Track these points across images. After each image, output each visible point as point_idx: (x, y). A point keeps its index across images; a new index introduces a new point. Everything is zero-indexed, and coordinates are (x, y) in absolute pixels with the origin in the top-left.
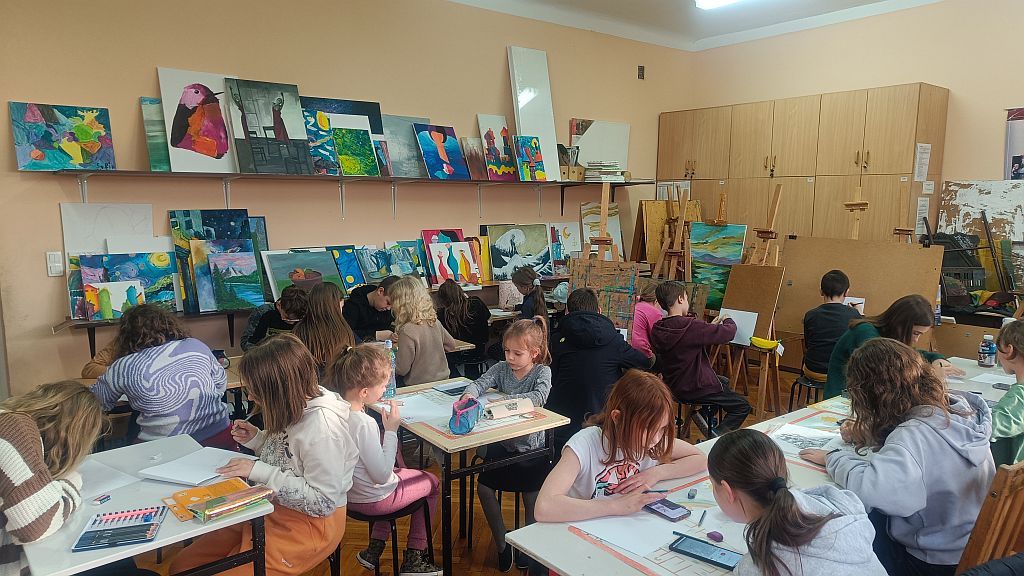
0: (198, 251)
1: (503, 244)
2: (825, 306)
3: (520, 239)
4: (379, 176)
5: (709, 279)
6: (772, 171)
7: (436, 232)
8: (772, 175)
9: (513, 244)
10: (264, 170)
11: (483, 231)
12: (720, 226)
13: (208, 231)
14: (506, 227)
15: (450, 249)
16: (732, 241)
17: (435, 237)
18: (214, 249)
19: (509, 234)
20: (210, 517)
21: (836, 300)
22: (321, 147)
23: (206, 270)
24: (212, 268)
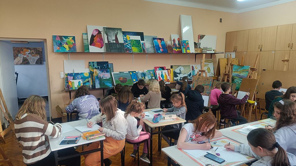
0: (96, 72)
1: (177, 71)
2: (272, 91)
3: (182, 69)
4: (143, 52)
5: (238, 82)
6: (261, 49)
7: (158, 67)
8: (261, 51)
9: (180, 71)
10: (112, 51)
11: (172, 67)
12: (242, 66)
13: (98, 67)
14: (178, 66)
15: (162, 72)
16: (245, 71)
17: (158, 69)
18: (100, 72)
19: (179, 68)
20: (90, 139)
21: (276, 89)
22: (127, 45)
23: (98, 77)
24: (99, 77)
